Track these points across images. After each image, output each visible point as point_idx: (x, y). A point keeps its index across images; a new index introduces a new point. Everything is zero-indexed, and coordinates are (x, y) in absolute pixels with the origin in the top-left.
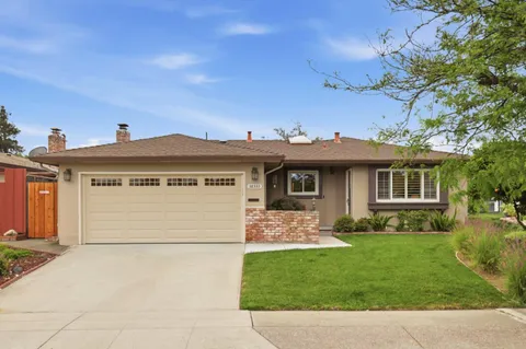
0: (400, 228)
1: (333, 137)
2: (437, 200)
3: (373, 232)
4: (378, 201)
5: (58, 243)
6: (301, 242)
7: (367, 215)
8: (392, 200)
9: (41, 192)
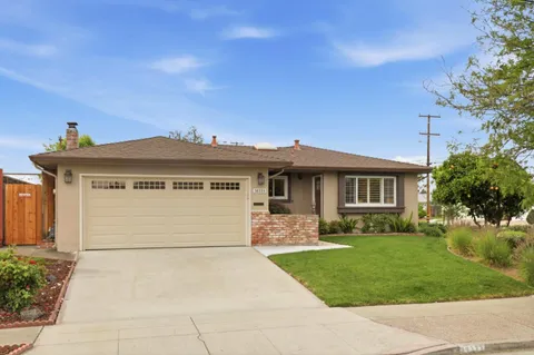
0: (365, 230)
1: (293, 144)
2: (394, 205)
3: (343, 234)
4: (347, 205)
5: (56, 250)
6: (303, 244)
7: (337, 218)
8: (358, 204)
9: (21, 195)
